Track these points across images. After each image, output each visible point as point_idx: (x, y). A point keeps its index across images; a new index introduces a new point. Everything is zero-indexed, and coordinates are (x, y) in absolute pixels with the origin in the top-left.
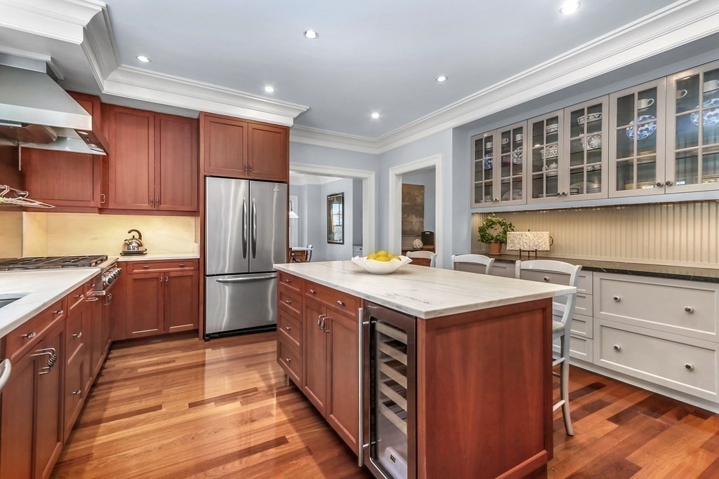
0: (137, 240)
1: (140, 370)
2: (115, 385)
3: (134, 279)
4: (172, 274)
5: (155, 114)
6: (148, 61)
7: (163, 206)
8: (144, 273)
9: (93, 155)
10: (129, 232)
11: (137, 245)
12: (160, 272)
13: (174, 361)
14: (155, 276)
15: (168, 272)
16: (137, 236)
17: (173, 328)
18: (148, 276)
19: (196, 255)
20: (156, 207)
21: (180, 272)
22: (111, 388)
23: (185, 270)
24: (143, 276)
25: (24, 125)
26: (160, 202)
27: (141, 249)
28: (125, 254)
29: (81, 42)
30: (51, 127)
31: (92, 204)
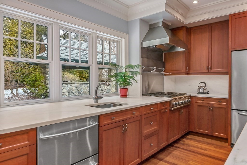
0: (203, 87)
1: (191, 148)
2: (178, 149)
3: (198, 105)
4: (215, 106)
5: (209, 25)
6: (197, 2)
7: (213, 70)
8: (202, 103)
9: (183, 51)
10: (200, 83)
11: (203, 89)
12: (209, 104)
13: (206, 150)
14: (207, 105)
15: (213, 104)
16: (204, 85)
17: (215, 134)
18: (204, 105)
19: (227, 97)
20: (209, 71)
21: (219, 105)
22: (176, 149)
23: (221, 104)
24: (201, 104)
25: (155, 46)
26: (211, 68)
27: (205, 91)
28: (199, 93)
29: (165, 10)
30: (165, 44)
31: (182, 71)
